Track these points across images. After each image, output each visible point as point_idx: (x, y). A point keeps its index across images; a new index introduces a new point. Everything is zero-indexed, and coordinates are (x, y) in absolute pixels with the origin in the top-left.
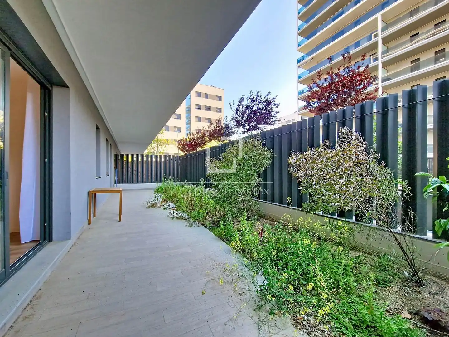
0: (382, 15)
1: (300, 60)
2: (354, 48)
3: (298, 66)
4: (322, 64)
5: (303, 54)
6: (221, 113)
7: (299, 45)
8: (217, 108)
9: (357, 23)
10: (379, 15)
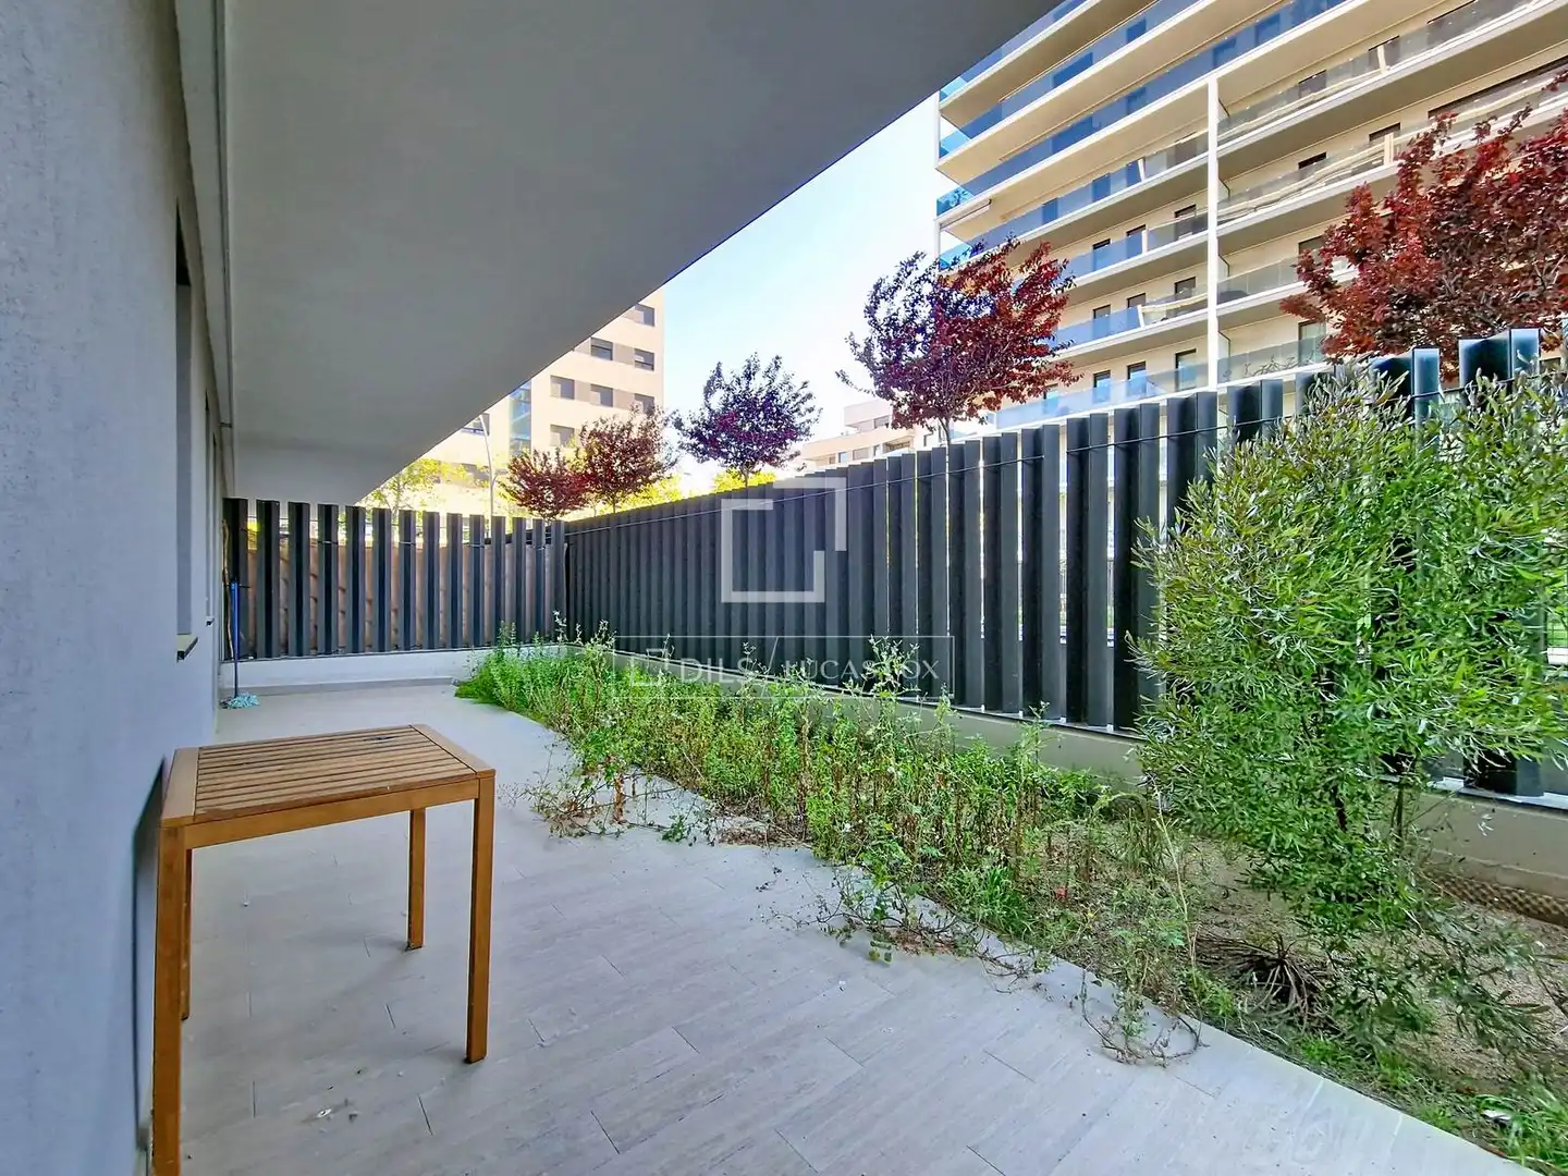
0: (1222, 82)
1: (948, 203)
2: (1124, 182)
3: (941, 225)
4: (1026, 222)
5: (955, 186)
6: (653, 369)
7: (943, 153)
8: (639, 352)
9: (1134, 100)
10: (1211, 80)
